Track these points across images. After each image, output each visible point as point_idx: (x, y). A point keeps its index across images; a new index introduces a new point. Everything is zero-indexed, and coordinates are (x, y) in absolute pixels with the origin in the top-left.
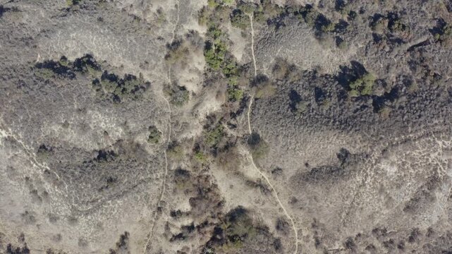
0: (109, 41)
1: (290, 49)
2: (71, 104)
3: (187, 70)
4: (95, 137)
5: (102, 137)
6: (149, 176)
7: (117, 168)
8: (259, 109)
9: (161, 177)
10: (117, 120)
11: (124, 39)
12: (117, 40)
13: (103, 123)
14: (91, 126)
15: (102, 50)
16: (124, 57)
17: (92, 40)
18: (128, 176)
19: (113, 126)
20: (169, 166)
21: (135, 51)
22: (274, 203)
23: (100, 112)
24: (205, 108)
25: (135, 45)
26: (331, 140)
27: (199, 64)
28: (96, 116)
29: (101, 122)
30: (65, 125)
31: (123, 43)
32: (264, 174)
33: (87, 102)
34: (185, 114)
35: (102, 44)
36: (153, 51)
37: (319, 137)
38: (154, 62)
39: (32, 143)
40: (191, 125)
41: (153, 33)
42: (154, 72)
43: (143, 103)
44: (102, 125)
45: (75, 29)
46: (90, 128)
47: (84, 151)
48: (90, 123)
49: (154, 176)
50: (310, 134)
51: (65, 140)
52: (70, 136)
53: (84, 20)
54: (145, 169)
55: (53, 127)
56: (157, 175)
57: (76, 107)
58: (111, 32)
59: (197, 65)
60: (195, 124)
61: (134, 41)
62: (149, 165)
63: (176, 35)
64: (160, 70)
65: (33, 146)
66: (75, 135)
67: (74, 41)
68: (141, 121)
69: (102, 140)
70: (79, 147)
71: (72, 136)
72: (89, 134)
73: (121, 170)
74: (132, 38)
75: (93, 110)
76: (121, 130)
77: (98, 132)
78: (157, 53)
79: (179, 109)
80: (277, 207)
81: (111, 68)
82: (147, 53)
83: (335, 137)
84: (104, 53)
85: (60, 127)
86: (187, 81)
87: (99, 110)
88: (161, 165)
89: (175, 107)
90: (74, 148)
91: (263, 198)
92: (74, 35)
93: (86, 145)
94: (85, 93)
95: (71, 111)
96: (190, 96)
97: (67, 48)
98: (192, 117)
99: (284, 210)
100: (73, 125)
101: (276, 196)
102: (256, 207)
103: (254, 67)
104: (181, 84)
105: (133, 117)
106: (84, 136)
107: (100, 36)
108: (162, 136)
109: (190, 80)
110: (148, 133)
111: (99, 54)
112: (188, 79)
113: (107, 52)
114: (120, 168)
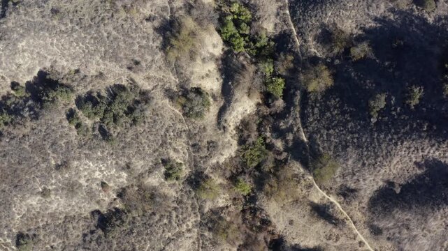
0: (77, 41)
1: (346, 10)
2: (45, 160)
3: (199, 61)
4: (91, 195)
5: (100, 191)
6: (177, 229)
7: (131, 231)
8: (313, 108)
9: (193, 227)
10: (117, 163)
11: (98, 32)
12: (89, 37)
13: (97, 173)
14: (82, 181)
15: (70, 55)
16: (103, 58)
17: (52, 44)
18: (150, 240)
19: (113, 172)
20: (201, 208)
21: (119, 47)
22: (352, 236)
23: (90, 160)
24: (234, 114)
25: (116, 39)
26: (427, 151)
27: (214, 46)
28: (86, 167)
29: (94, 171)
30: (45, 193)
31: (98, 40)
32: (332, 199)
33: (68, 150)
34: (209, 128)
35: (67, 46)
36: (144, 42)
37: (410, 148)
38: (150, 58)
39: (6, 233)
40: (220, 143)
41: (138, 11)
42: (152, 73)
43: (147, 125)
44: (97, 175)
45: (22, 36)
46: (81, 185)
47: (80, 217)
48: (80, 177)
49: (184, 227)
50: (396, 144)
51: (50, 211)
52: (56, 205)
53: (33, 18)
54: (170, 222)
55: (29, 201)
56: (188, 226)
57: (53, 162)
58: (77, 28)
59: (211, 50)
60: (226, 140)
61: (114, 33)
62: (174, 214)
63: (171, 9)
64: (160, 68)
65: (8, 237)
66: (62, 201)
67: (26, 54)
68: (150, 155)
69: (102, 195)
70: (73, 214)
71: (58, 203)
72: (81, 194)
73: (139, 234)
74: (110, 28)
75: (79, 159)
76: (125, 175)
77: (94, 186)
78: (151, 43)
79: (199, 122)
80: (356, 241)
81: (88, 80)
82: (136, 47)
83: (434, 148)
84: (74, 59)
85: (39, 197)
86: (203, 78)
87: (87, 156)
88: (190, 209)
89: (193, 120)
90: (66, 217)
91: (335, 231)
92: (24, 43)
93: (80, 208)
94: (61, 136)
95: (49, 170)
96: (211, 100)
97: (19, 66)
98: (220, 132)
99: (366, 243)
100: (56, 190)
101: (353, 226)
102: (327, 244)
103: (294, 42)
104: (195, 83)
105: (138, 152)
106: (75, 199)
107: (62, 37)
108: (184, 167)
109: (207, 75)
110: (163, 169)
111: (67, 61)
112: (204, 72)
113: (78, 56)
114: (135, 231)
